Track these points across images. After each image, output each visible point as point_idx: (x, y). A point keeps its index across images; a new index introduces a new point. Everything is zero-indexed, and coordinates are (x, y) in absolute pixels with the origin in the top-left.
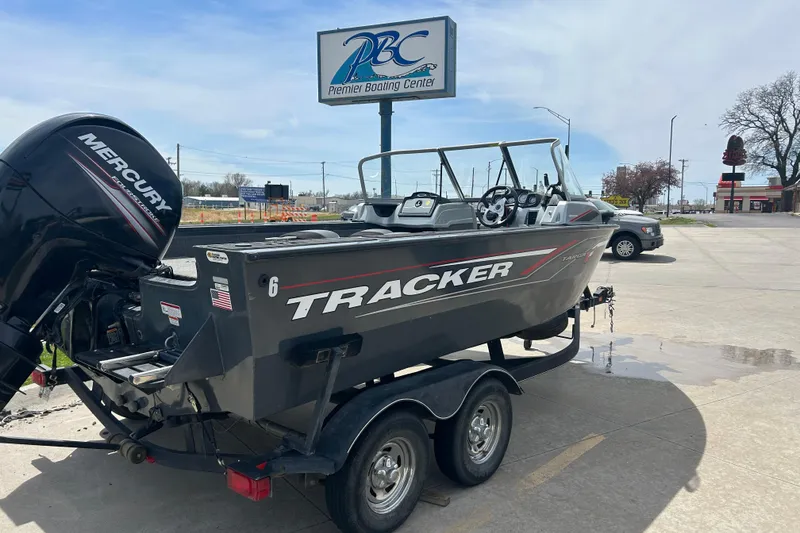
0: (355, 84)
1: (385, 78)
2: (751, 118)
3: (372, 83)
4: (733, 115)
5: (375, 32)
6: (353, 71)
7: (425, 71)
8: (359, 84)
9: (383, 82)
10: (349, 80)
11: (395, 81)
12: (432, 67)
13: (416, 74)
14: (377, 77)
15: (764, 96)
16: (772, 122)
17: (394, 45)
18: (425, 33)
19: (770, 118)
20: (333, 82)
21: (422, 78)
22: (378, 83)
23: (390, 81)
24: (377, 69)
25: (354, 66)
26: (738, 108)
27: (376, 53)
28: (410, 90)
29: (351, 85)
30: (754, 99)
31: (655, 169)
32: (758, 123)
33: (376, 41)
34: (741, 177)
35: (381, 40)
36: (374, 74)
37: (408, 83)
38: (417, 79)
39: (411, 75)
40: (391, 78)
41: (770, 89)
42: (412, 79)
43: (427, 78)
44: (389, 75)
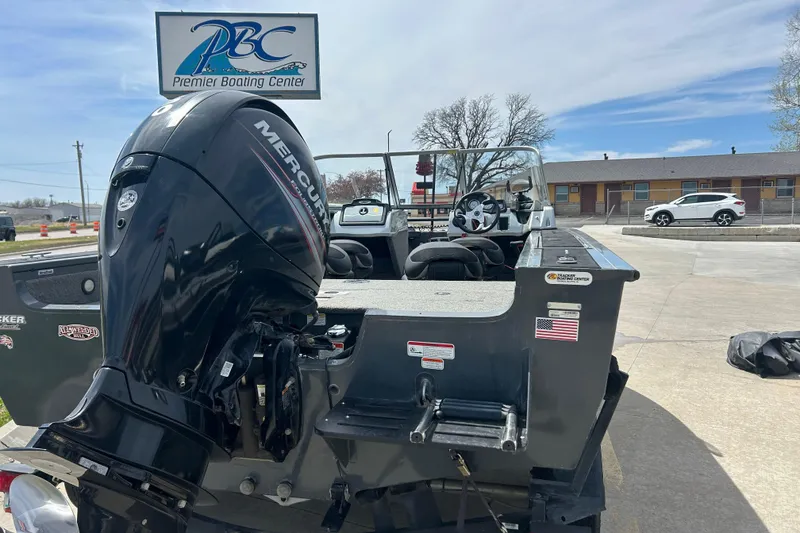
0: (208, 77)
1: (246, 73)
2: (436, 135)
3: (230, 77)
4: (422, 131)
5: (232, 21)
6: (204, 61)
7: (293, 69)
8: (214, 77)
9: (243, 77)
10: (199, 71)
11: (258, 77)
12: (301, 66)
13: (283, 71)
14: (235, 71)
15: (445, 116)
16: (451, 140)
17: (256, 38)
18: (292, 29)
19: (449, 136)
20: (180, 71)
21: (290, 77)
22: (237, 77)
23: (252, 77)
24: (233, 62)
25: (206, 56)
26: (426, 126)
27: (233, 44)
28: (276, 88)
29: (202, 77)
30: (437, 119)
31: (365, 177)
32: (441, 140)
33: (233, 33)
34: (432, 185)
35: (239, 31)
36: (231, 68)
37: (274, 81)
38: (284, 77)
39: (276, 72)
40: (253, 74)
41: (448, 111)
42: (278, 77)
43: (296, 77)
44: (251, 70)
